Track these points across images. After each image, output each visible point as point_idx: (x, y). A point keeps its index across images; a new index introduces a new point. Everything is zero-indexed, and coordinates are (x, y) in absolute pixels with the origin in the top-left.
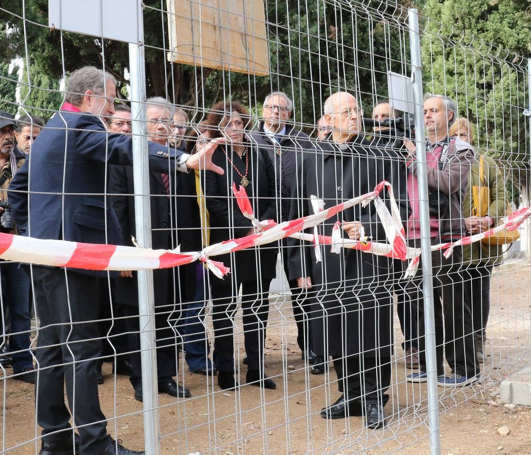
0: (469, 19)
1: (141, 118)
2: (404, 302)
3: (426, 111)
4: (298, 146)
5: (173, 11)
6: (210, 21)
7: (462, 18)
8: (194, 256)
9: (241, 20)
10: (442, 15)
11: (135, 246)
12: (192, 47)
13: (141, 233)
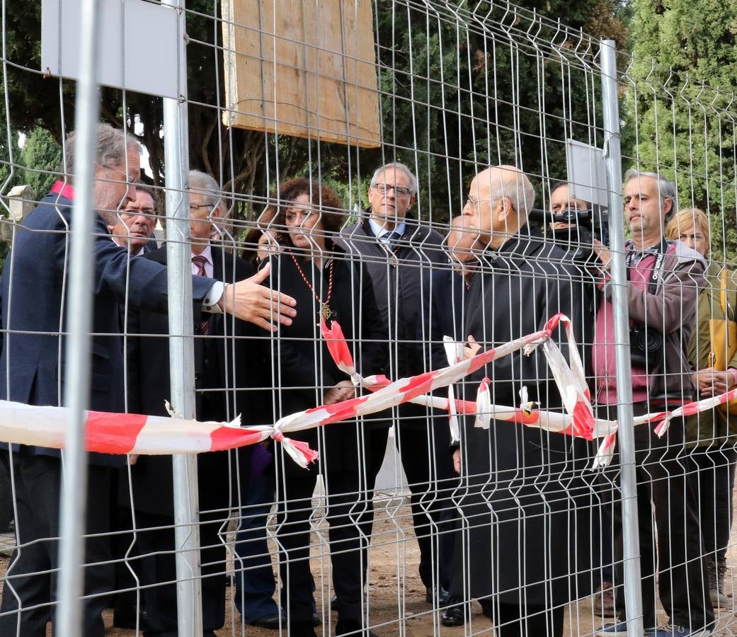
0: (705, 41)
1: (181, 215)
2: (591, 506)
3: (630, 198)
4: (424, 259)
5: (233, 47)
6: (290, 63)
7: (693, 39)
8: (264, 431)
9: (337, 61)
10: (661, 34)
11: (170, 416)
12: (261, 102)
13: (180, 395)
